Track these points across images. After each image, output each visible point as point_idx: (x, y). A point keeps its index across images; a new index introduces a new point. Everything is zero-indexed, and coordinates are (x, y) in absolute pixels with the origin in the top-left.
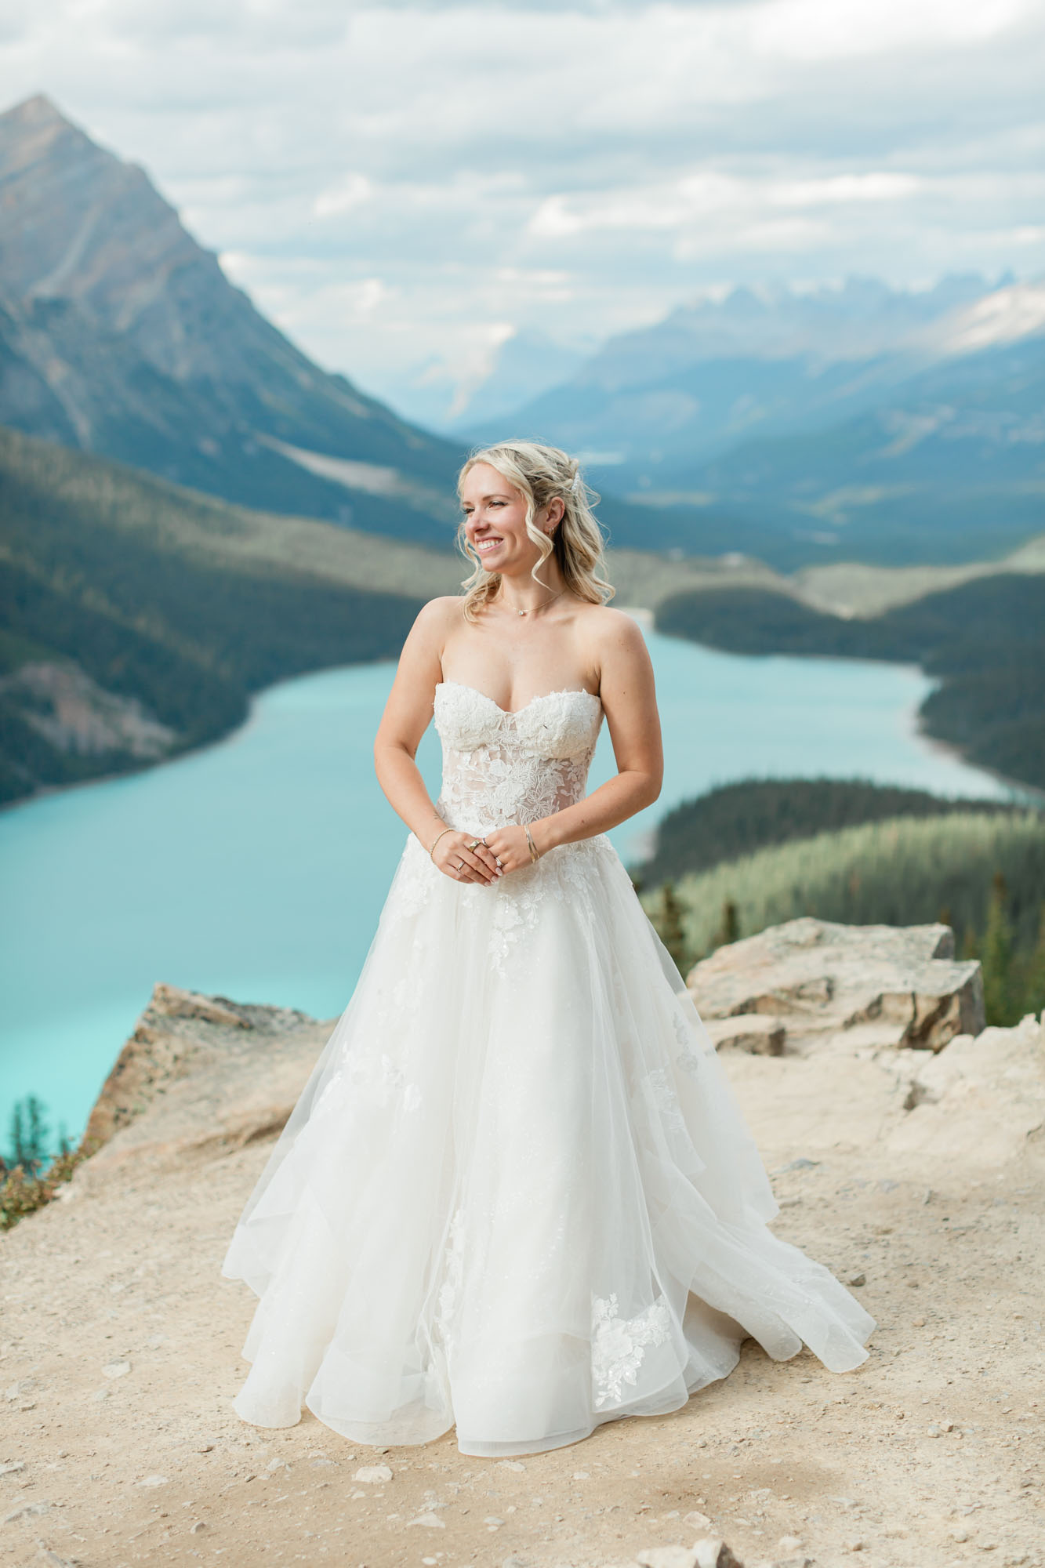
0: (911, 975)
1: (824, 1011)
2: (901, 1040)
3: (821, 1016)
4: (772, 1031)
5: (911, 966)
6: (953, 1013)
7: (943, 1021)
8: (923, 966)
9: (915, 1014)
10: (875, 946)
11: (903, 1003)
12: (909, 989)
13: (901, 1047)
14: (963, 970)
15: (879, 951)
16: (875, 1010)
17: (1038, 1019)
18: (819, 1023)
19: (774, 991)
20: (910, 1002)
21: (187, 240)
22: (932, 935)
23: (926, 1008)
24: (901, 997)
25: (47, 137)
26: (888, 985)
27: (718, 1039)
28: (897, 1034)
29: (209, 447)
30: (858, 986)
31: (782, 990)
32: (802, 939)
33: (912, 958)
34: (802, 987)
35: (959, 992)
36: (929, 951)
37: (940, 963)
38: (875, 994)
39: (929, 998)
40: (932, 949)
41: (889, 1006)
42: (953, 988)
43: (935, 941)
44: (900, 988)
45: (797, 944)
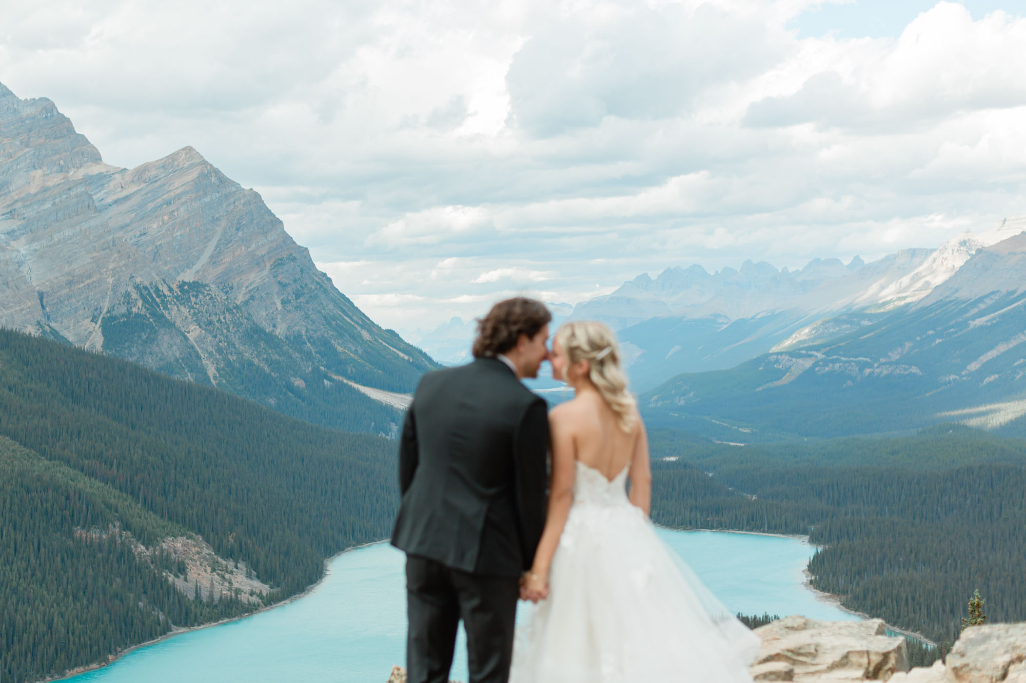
0: (864, 643)
1: (814, 662)
2: (863, 676)
3: (813, 665)
4: (786, 670)
5: (864, 638)
6: (892, 662)
7: (886, 667)
8: (871, 638)
9: (869, 663)
10: (840, 628)
11: (862, 657)
12: (865, 649)
13: (862, 679)
14: (895, 640)
15: (842, 631)
16: (844, 662)
17: (944, 662)
18: (812, 669)
19: (783, 650)
20: (866, 655)
21: (287, 240)
22: (874, 623)
23: (876, 659)
24: (860, 653)
25: (194, 174)
26: (851, 647)
27: (755, 674)
28: (860, 673)
29: (298, 383)
30: (833, 648)
31: (788, 651)
32: (795, 625)
33: (864, 635)
34: (800, 648)
35: (894, 651)
36: (873, 632)
37: (880, 637)
38: (845, 651)
39: (877, 653)
40: (875, 630)
41: (854, 659)
42: (891, 648)
43: (876, 626)
44: (859, 648)
45: (792, 628)
